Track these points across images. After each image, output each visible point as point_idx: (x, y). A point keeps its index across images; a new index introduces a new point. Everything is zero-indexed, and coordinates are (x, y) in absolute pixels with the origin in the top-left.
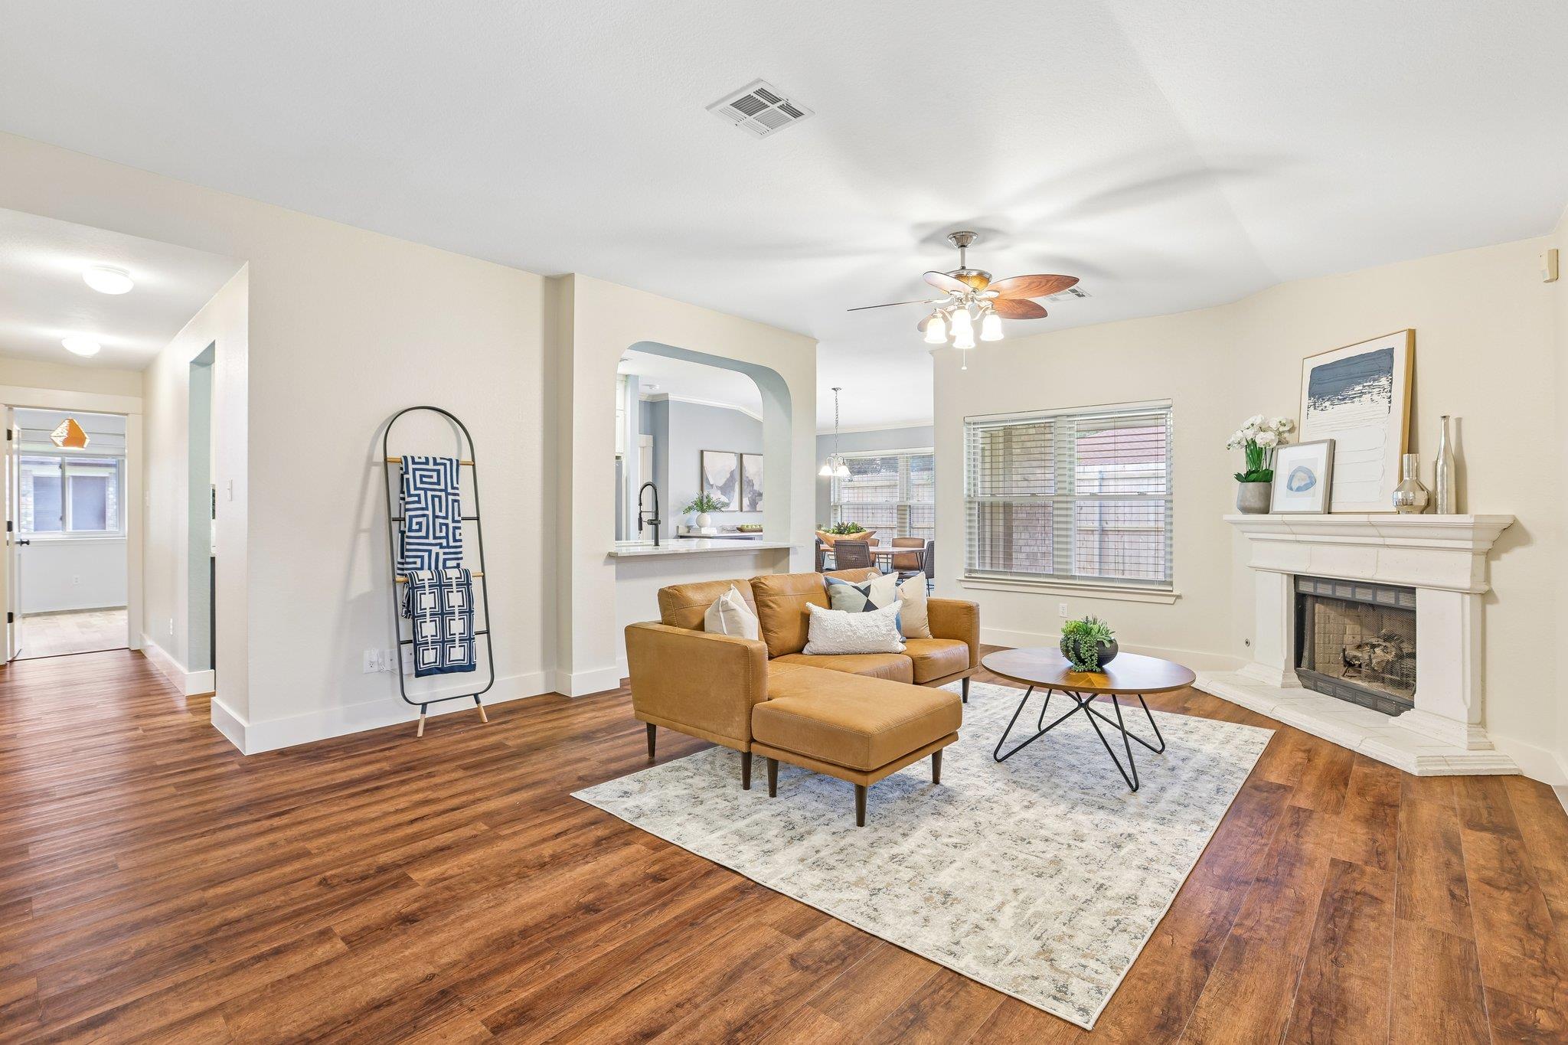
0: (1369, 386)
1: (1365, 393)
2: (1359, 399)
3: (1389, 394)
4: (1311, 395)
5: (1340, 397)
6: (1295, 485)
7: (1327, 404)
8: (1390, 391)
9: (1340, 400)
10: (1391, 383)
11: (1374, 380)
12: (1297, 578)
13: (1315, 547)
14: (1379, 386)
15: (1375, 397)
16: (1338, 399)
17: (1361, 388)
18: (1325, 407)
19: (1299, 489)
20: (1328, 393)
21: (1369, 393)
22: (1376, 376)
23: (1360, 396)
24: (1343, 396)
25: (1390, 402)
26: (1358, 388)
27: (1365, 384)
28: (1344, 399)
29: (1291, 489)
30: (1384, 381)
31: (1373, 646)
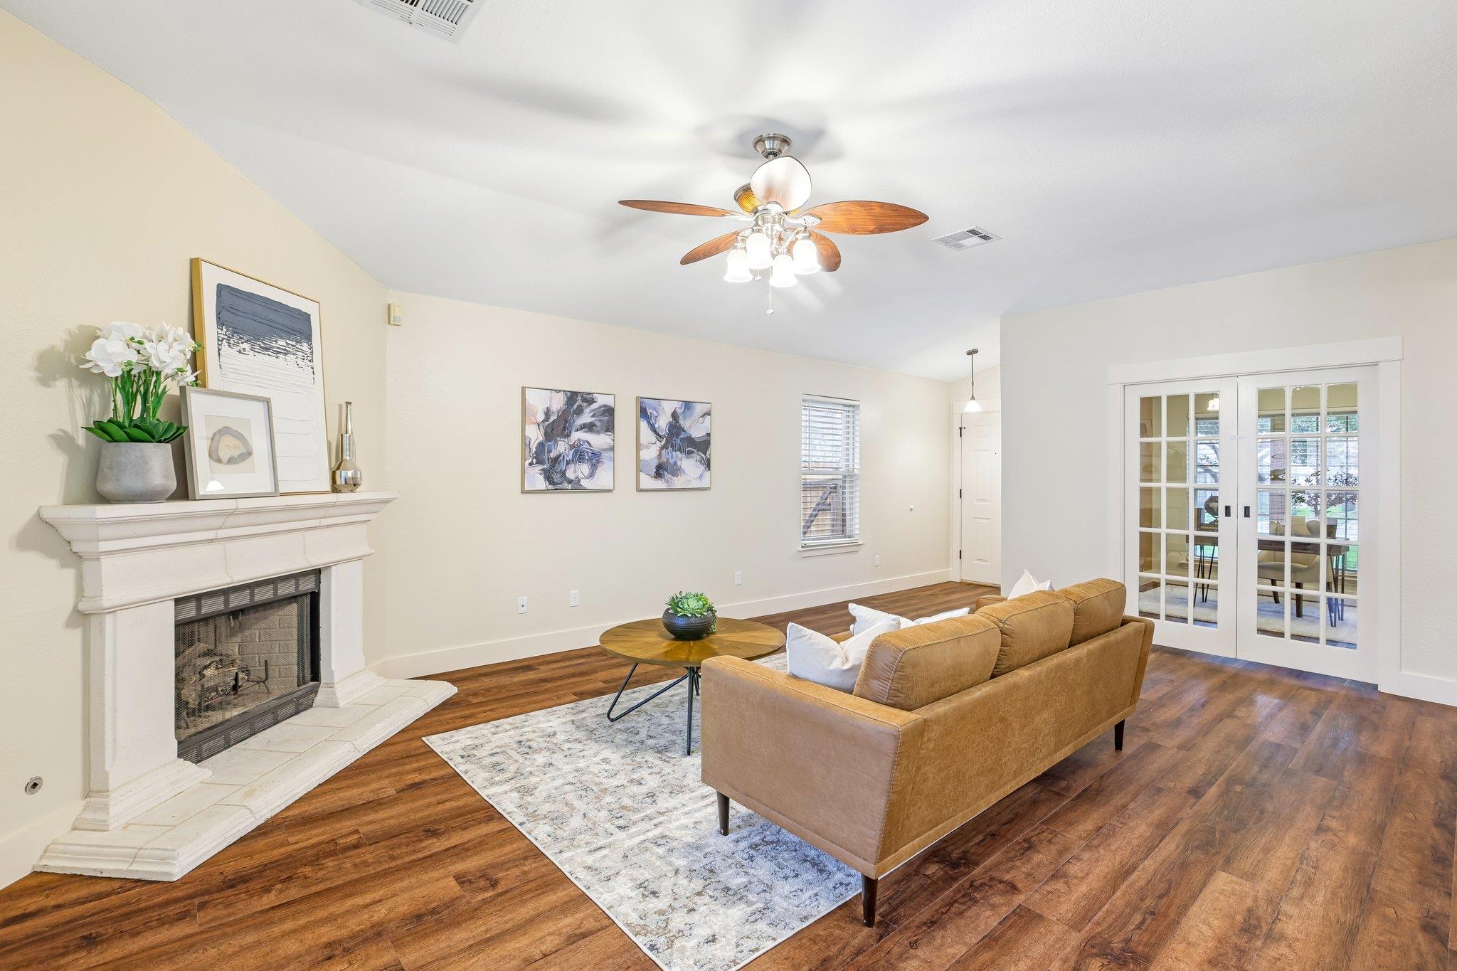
0: (292, 346)
4: (221, 322)
5: (262, 345)
7: (246, 346)
9: (261, 347)
12: (179, 601)
17: (285, 344)
23: (285, 354)
26: (281, 343)
28: (267, 349)
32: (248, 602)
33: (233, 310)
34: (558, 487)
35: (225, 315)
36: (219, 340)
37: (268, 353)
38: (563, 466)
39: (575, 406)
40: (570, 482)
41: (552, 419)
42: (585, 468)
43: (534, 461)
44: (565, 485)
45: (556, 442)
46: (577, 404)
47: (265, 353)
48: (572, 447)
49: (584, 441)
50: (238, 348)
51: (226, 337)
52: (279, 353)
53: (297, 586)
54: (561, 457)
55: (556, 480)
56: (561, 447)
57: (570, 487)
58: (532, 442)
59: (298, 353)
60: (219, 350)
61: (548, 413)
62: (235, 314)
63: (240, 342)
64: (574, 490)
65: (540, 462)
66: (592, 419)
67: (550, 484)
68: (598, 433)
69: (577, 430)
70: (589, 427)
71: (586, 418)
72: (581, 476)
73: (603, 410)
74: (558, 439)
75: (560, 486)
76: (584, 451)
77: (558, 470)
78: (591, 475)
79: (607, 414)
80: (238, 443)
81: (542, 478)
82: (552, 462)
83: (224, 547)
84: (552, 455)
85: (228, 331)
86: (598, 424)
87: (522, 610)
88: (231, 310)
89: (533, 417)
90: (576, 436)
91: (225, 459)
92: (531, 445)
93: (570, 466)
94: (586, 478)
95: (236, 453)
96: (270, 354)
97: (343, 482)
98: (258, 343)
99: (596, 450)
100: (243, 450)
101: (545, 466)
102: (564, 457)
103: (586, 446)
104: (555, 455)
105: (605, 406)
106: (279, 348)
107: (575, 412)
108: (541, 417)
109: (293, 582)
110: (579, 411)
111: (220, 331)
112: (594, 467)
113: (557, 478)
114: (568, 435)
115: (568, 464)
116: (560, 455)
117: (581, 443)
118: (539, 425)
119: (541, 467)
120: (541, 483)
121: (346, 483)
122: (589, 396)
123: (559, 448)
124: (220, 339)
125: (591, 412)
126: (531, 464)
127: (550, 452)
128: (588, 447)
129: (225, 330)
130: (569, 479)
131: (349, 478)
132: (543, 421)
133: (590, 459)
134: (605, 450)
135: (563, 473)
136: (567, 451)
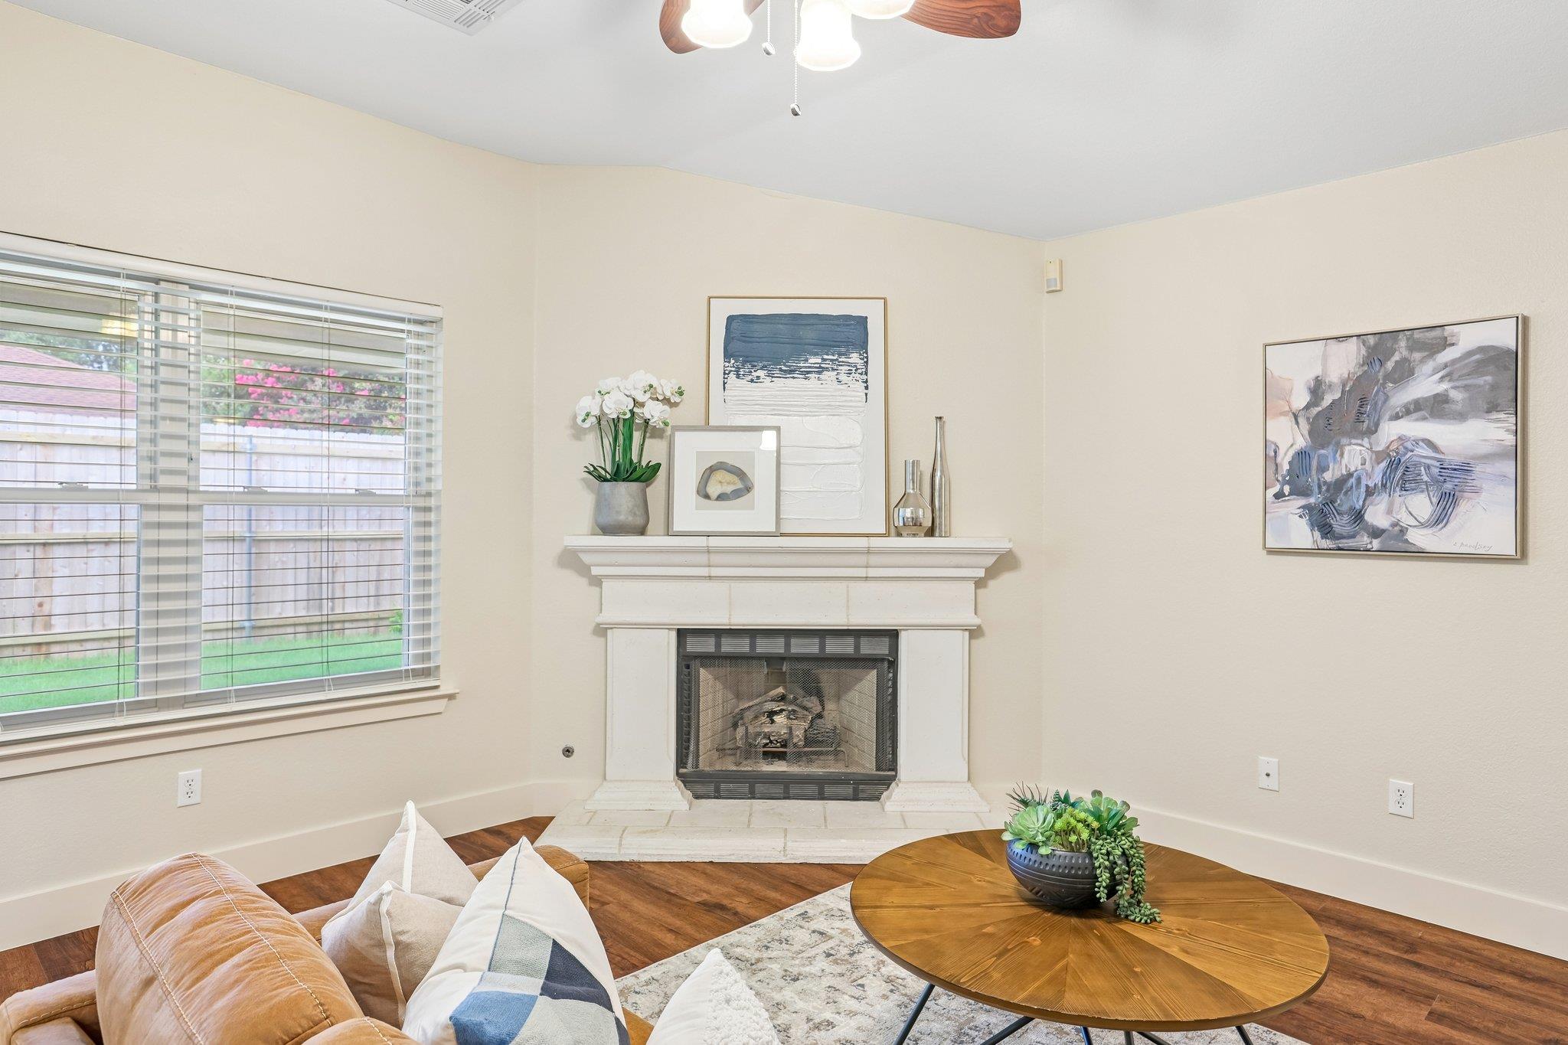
0: (832, 360)
1: (827, 369)
2: (817, 376)
3: (865, 377)
4: (728, 355)
5: (784, 368)
6: (714, 489)
7: (761, 373)
8: (866, 374)
9: (785, 371)
10: (867, 362)
11: (840, 354)
12: (682, 634)
13: (735, 585)
14: (849, 364)
15: (843, 377)
16: (781, 370)
17: (820, 361)
18: (758, 378)
19: (721, 497)
20: (761, 359)
21: (833, 370)
22: (843, 350)
23: (819, 373)
24: (787, 366)
25: (867, 388)
26: (814, 360)
27: (825, 357)
28: (791, 372)
29: (707, 497)
30: (855, 358)
31: (771, 714)
32: (782, 651)
33: (745, 338)
34: (1343, 543)
35: (736, 345)
36: (725, 374)
37: (791, 375)
38: (1357, 500)
39: (1390, 365)
40: (1376, 533)
41: (1328, 400)
42: (1421, 504)
43: (1287, 489)
44: (1364, 540)
45: (1339, 448)
46: (1396, 357)
47: (788, 376)
48: (1379, 457)
49: (1416, 442)
50: (750, 377)
51: (733, 369)
52: (808, 372)
53: (857, 647)
54: (1353, 480)
55: (1337, 529)
56: (1354, 457)
57: (1376, 544)
58: (1281, 453)
59: (840, 368)
60: (725, 383)
61: (1317, 389)
62: (751, 342)
63: (753, 370)
64: (1385, 552)
65: (1300, 491)
66: (1444, 386)
67: (1324, 536)
68: (1461, 417)
69: (1396, 417)
70: (1436, 407)
71: (1425, 385)
72: (1406, 520)
73: (1478, 362)
74: (1344, 441)
75: (1351, 543)
76: (1416, 465)
77: (1345, 508)
78: (1440, 518)
79: (1491, 368)
80: (735, 479)
81: (1303, 525)
82: (1328, 490)
83: (730, 586)
84: (1328, 476)
85: (736, 362)
86: (1456, 395)
87: (1265, 782)
88: (744, 339)
89: (1282, 402)
90: (1391, 431)
91: (714, 495)
92: (1279, 460)
93: (1376, 498)
94: (1422, 525)
95: (729, 489)
96: (795, 375)
97: (901, 524)
98: (779, 367)
99: (1453, 458)
100: (740, 485)
101: (1312, 500)
102: (1359, 480)
103: (1423, 451)
104: (1337, 475)
105: (1481, 349)
106: (809, 367)
107: (1388, 377)
108: (1301, 399)
109: (851, 640)
110: (1404, 373)
111: (727, 364)
112: (1447, 503)
113: (1340, 524)
114: (1372, 431)
115: (1370, 492)
116: (1350, 475)
117: (1409, 445)
118: (1296, 417)
119: (1302, 501)
120: (1302, 534)
121: (904, 525)
122: (1437, 333)
123: (1345, 460)
124: (727, 372)
125: (1435, 371)
126: (1279, 496)
127: (1323, 469)
128: (1430, 453)
129: (732, 361)
130: (1373, 527)
131: (908, 518)
132: (1307, 407)
133: (1435, 481)
134: (1487, 458)
135: (1358, 516)
136: (1368, 466)
